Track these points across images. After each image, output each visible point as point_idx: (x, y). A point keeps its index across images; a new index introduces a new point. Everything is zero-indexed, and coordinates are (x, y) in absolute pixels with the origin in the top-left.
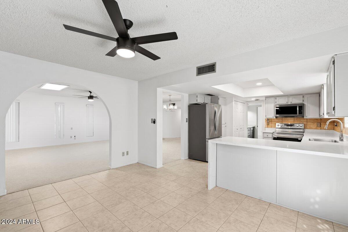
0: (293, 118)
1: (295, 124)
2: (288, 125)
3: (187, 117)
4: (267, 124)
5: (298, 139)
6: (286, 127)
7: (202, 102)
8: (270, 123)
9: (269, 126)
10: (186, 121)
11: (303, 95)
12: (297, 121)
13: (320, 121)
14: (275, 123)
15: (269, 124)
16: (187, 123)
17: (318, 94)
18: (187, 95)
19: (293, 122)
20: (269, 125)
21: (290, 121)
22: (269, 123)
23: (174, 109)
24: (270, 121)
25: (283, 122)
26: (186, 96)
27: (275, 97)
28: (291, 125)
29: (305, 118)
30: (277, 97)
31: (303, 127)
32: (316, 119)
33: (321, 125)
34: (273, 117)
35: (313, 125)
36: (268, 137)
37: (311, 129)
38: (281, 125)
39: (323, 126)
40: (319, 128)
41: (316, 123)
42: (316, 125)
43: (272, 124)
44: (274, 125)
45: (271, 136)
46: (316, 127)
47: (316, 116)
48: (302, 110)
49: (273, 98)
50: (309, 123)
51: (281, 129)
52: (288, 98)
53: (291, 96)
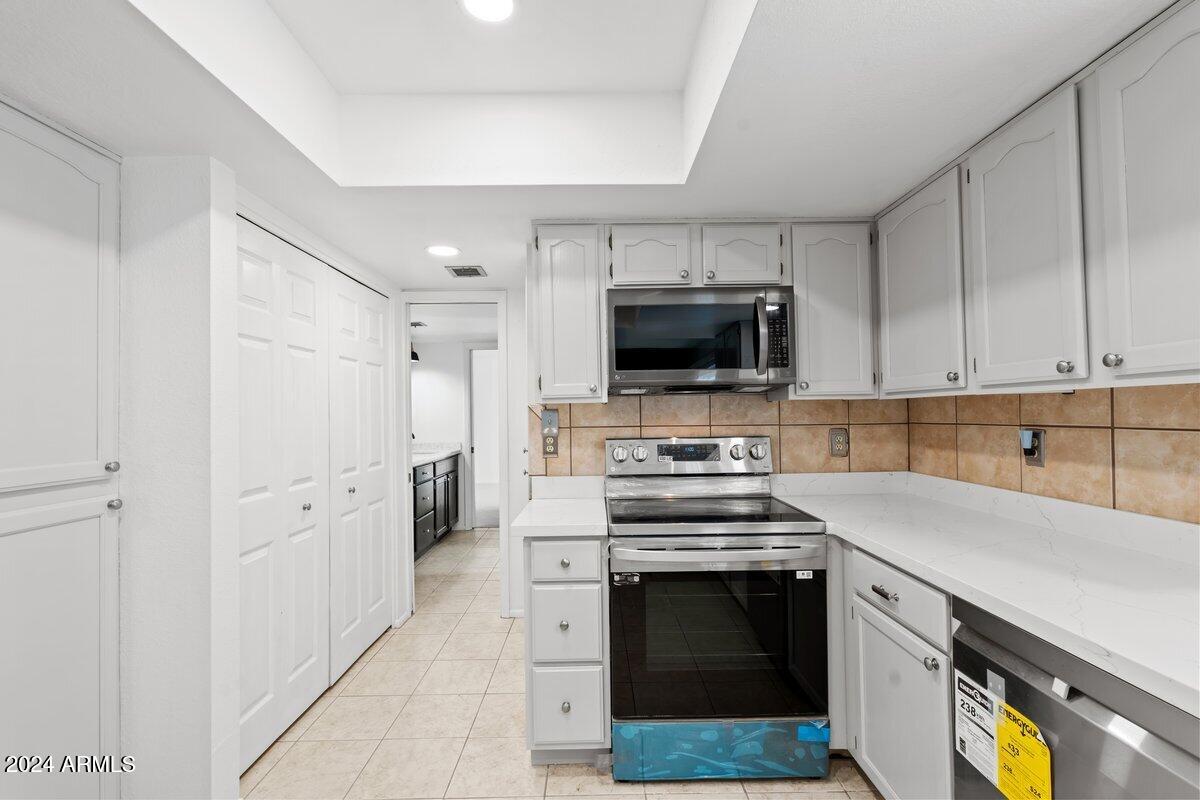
0: (703, 397)
1: (720, 442)
2: (680, 453)
4: (545, 445)
5: (793, 573)
6: (673, 466)
8: (563, 442)
9: (554, 462)
11: (784, 227)
12: (728, 417)
13: (842, 416)
14: (595, 436)
15: (555, 445)
17: (865, 230)
19: (706, 431)
20: (555, 452)
21: (685, 420)
22: (556, 439)
24: (564, 421)
25: (647, 432)
27: (608, 225)
28: (702, 453)
29: (792, 397)
30: (616, 232)
31: (768, 458)
32: (828, 405)
33: (848, 443)
34: (593, 391)
35: (811, 446)
36: (573, 573)
37: (802, 470)
38: (641, 453)
39: (860, 447)
40: (842, 462)
41: (825, 431)
42: (826, 445)
43: (575, 450)
44: (590, 451)
45: (590, 562)
46: (828, 458)
47: (854, 384)
48: (784, 338)
49: (592, 230)
50: (790, 433)
51: (641, 483)
52: (691, 239)
53: (707, 230)
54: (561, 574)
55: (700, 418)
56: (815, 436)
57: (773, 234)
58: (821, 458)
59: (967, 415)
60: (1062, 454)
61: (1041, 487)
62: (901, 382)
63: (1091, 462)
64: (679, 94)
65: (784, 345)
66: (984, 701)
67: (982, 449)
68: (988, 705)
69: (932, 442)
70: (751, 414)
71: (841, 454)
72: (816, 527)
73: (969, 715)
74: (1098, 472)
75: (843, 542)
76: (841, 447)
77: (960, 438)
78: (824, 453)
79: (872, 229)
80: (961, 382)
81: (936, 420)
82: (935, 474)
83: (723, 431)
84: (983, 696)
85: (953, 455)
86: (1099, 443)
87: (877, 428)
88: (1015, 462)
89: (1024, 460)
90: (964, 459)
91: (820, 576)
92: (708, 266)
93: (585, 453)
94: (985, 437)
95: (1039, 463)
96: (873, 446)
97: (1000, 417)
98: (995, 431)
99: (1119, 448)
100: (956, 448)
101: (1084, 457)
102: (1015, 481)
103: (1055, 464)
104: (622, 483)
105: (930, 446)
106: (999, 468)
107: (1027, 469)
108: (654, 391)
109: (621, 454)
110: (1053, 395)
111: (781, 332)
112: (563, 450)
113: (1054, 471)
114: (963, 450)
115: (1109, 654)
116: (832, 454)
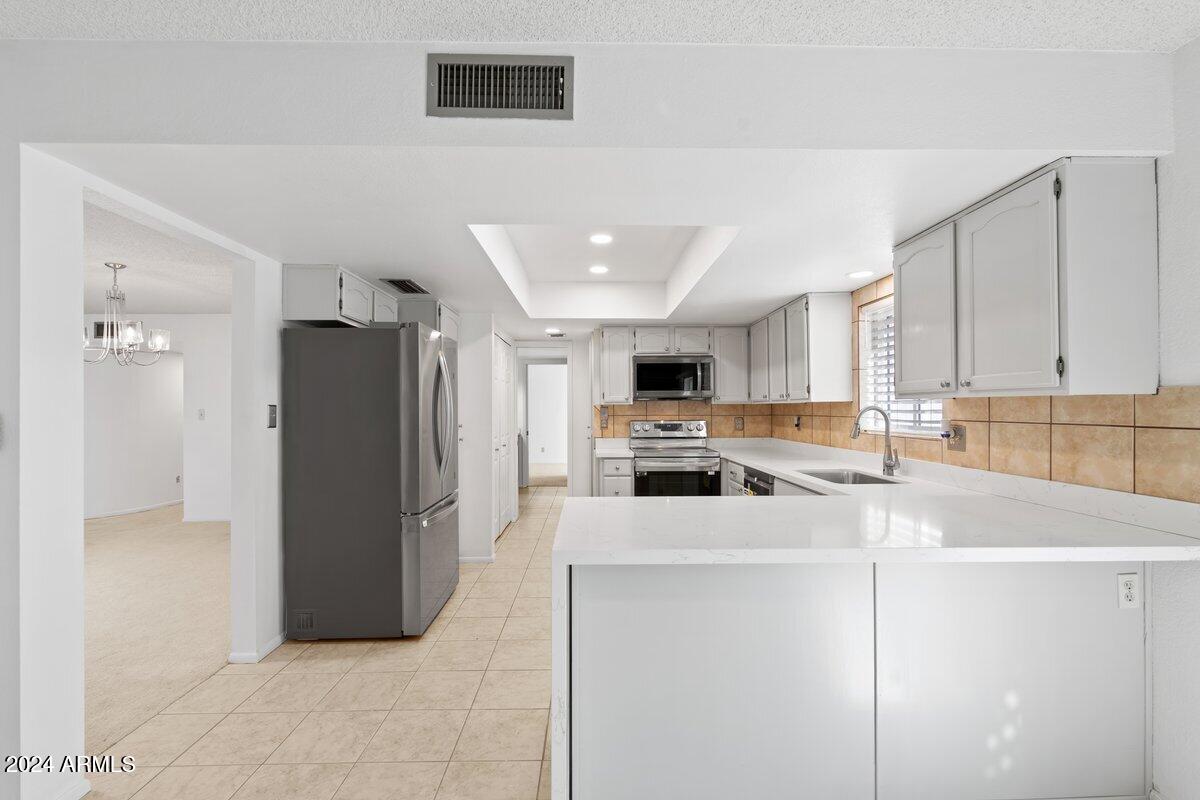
0: (676, 402)
1: (683, 423)
2: (664, 428)
3: (275, 399)
4: (602, 424)
5: (706, 471)
6: (662, 434)
7: (365, 318)
8: (610, 422)
9: (606, 432)
10: (265, 420)
11: (708, 327)
12: (688, 411)
13: (741, 413)
14: (625, 419)
15: (607, 424)
16: (276, 433)
17: (745, 331)
18: (276, 267)
19: (677, 418)
20: (607, 427)
21: (668, 412)
22: (607, 421)
23: (145, 350)
24: (611, 413)
25: (649, 418)
26: (268, 273)
27: (634, 327)
28: (675, 428)
29: (713, 403)
30: (638, 330)
31: (705, 429)
32: (733, 407)
33: (743, 424)
34: (627, 399)
35: (727, 426)
36: (620, 472)
37: (722, 436)
38: (647, 427)
39: (749, 426)
40: (740, 433)
41: (733, 419)
42: (733, 425)
43: (616, 427)
44: (623, 427)
45: (627, 468)
46: (734, 431)
47: (740, 398)
49: (626, 330)
50: (717, 419)
51: (646, 441)
52: (669, 334)
53: (677, 330)
54: (615, 472)
55: (674, 412)
56: (728, 421)
57: (706, 331)
58: (731, 431)
60: (808, 425)
61: (800, 439)
62: (758, 398)
63: (809, 428)
64: (663, 285)
70: (698, 410)
71: (740, 430)
72: (716, 454)
74: (810, 431)
75: (727, 460)
76: (740, 427)
78: (733, 429)
79: (748, 329)
81: (779, 413)
83: (684, 418)
85: (783, 428)
86: (810, 421)
87: (755, 417)
89: (797, 429)
91: (718, 474)
92: (677, 346)
93: (621, 428)
95: (800, 429)
96: (755, 426)
98: (785, 418)
103: (806, 429)
104: (637, 441)
105: (778, 425)
106: (792, 433)
107: (798, 432)
108: (652, 399)
109: (638, 427)
112: (610, 426)
113: (805, 432)
116: (736, 429)
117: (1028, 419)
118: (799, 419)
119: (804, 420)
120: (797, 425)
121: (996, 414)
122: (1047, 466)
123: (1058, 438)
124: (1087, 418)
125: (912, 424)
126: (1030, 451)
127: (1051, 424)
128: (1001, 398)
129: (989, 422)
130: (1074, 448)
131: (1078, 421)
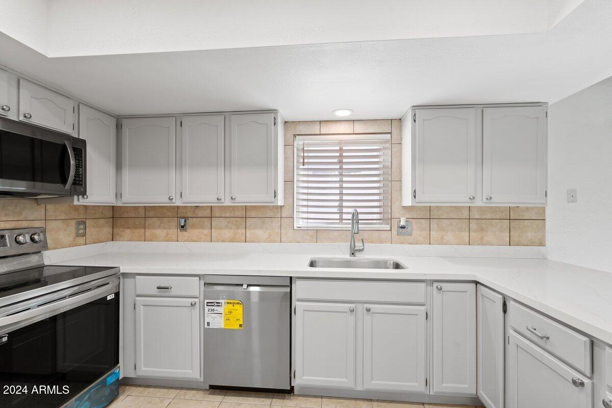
1: (6, 233)
11: (73, 103)
13: (83, 216)
32: (75, 208)
33: (85, 229)
35: (65, 232)
37: (59, 247)
39: (91, 231)
40: (82, 240)
41: (73, 223)
42: (74, 230)
46: (74, 239)
47: (108, 198)
48: (81, 169)
50: (54, 225)
56: (67, 226)
58: (71, 239)
59: (151, 214)
60: (194, 227)
61: (186, 239)
63: (204, 228)
65: (81, 173)
66: (218, 304)
67: (159, 227)
68: (220, 305)
69: (129, 226)
70: (25, 213)
71: (82, 235)
73: (212, 312)
74: (206, 231)
76: (82, 231)
77: (147, 223)
78: (73, 235)
79: (117, 121)
80: (174, 201)
81: (133, 216)
82: (131, 240)
84: (217, 303)
85: (143, 231)
86: (207, 222)
87: (99, 220)
88: (174, 231)
89: (179, 230)
90: (148, 233)
91: (117, 295)
92: (25, 109)
94: (161, 223)
95: (186, 230)
96: (98, 229)
97: (169, 214)
98: (166, 220)
99: (213, 223)
100: (145, 228)
101: (202, 227)
102: (175, 237)
103: (191, 230)
105: (128, 228)
106: (167, 234)
107: (180, 233)
110: (192, 206)
111: (79, 165)
113: (190, 233)
114: (149, 228)
115: (260, 271)
116: (78, 235)
117: (456, 217)
118: (185, 221)
119: (190, 221)
120: (183, 227)
121: (434, 214)
122: (468, 238)
123: (474, 225)
124: (488, 216)
125: (338, 221)
126: (457, 233)
127: (469, 219)
128: (438, 206)
129: (430, 219)
130: (482, 229)
131: (484, 217)
